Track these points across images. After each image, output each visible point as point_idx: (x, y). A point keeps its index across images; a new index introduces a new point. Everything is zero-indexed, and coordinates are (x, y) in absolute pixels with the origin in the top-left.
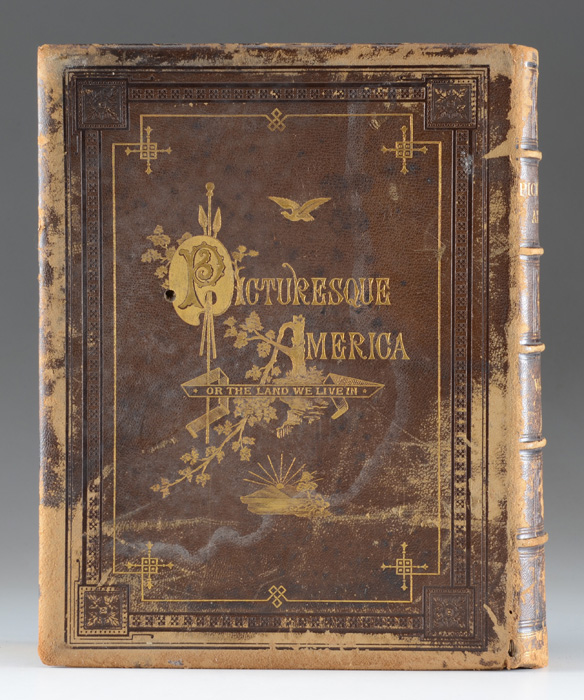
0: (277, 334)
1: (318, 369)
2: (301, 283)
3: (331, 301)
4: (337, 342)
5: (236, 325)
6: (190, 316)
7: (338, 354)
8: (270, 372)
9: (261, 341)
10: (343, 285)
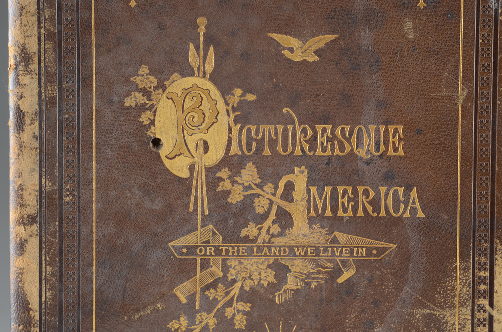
0: (276, 188)
1: (322, 227)
2: (304, 131)
3: (337, 152)
4: (343, 197)
5: (230, 177)
6: (179, 167)
7: (345, 210)
8: (268, 230)
9: (259, 195)
10: (351, 134)
